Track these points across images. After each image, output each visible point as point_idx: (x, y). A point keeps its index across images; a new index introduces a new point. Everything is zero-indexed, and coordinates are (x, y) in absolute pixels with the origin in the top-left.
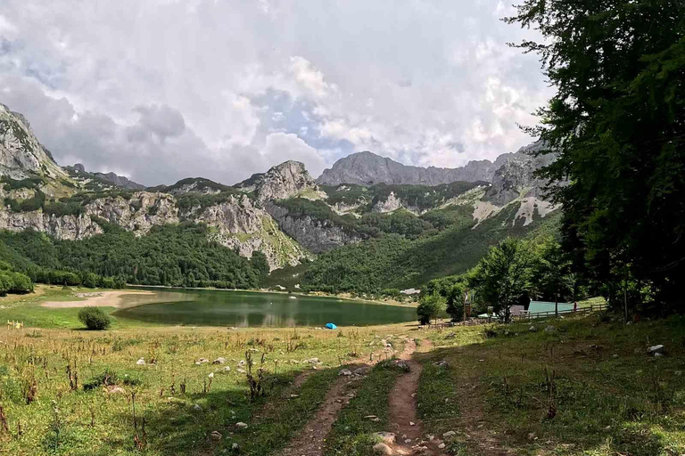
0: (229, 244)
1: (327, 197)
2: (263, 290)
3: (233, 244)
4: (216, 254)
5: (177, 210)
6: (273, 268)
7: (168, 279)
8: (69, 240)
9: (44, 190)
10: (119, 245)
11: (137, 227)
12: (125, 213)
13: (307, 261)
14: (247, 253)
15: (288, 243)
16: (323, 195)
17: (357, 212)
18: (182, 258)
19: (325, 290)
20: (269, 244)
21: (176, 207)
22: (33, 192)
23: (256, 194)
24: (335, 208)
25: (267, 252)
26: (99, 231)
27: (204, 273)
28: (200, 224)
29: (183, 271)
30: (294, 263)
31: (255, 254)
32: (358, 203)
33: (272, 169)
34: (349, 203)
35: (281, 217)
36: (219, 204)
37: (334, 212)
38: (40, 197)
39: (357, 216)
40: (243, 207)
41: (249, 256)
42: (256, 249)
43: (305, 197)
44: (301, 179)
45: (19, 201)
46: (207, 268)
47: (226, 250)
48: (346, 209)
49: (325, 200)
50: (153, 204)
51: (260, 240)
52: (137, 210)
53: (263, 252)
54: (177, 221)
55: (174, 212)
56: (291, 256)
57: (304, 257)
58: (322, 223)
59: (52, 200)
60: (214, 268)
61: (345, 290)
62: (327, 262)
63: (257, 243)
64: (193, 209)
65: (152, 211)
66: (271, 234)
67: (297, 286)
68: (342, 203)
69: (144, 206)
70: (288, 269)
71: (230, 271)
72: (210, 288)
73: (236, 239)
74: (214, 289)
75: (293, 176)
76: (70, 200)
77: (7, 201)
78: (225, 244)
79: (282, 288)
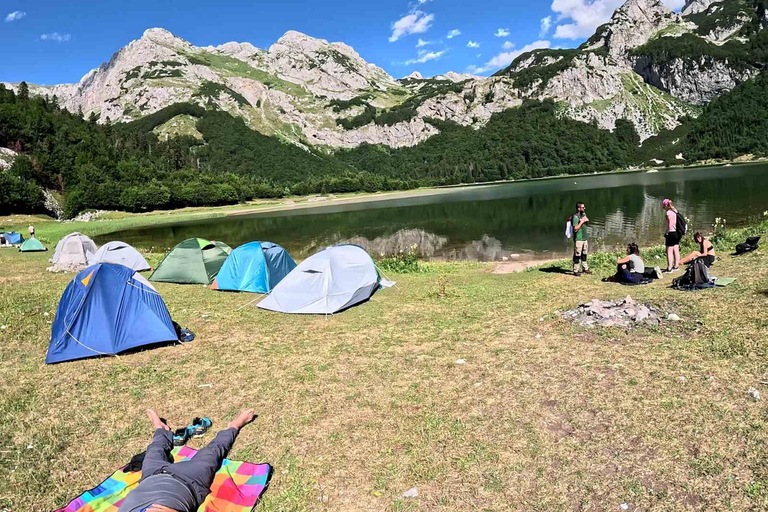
0: (584, 117)
1: (696, 27)
2: (631, 168)
3: (589, 117)
4: (568, 132)
5: (516, 91)
6: (644, 137)
7: (510, 172)
8: (405, 147)
9: (373, 104)
10: (455, 143)
11: (475, 120)
12: (459, 108)
13: (688, 118)
14: (608, 124)
15: (660, 101)
16: (692, 26)
17: (740, 34)
18: (525, 144)
19: (717, 156)
20: (635, 107)
21: (514, 88)
22: (363, 108)
23: (606, 48)
24: (711, 38)
25: (634, 117)
26: (434, 131)
27: (553, 158)
28: (545, 101)
29: (527, 160)
30: (672, 124)
31: (618, 123)
32: (739, 22)
33: (616, 12)
34: (727, 26)
35: (644, 69)
36: (563, 71)
37: (710, 43)
38: (371, 110)
39: (743, 40)
40: (591, 68)
41: (611, 127)
42: (620, 117)
43: (668, 35)
44: (657, 14)
45: (350, 119)
46: (557, 151)
47: (580, 124)
48: (726, 34)
49: (695, 31)
50: (488, 91)
51: (623, 105)
52: (472, 101)
53: (629, 118)
54: (519, 102)
55: (513, 95)
56: (665, 116)
57: (684, 114)
58: (699, 63)
59: (383, 111)
60: (566, 149)
61: (746, 151)
62: (716, 114)
63: (619, 109)
64: (534, 85)
65: (489, 98)
66: (635, 93)
67: (679, 157)
68: (718, 28)
69: (479, 95)
70: (664, 135)
71: (587, 150)
72: (562, 175)
73: (592, 109)
74: (567, 175)
75: (644, 12)
76: (401, 107)
77: (339, 121)
78: (579, 119)
79: (659, 162)
